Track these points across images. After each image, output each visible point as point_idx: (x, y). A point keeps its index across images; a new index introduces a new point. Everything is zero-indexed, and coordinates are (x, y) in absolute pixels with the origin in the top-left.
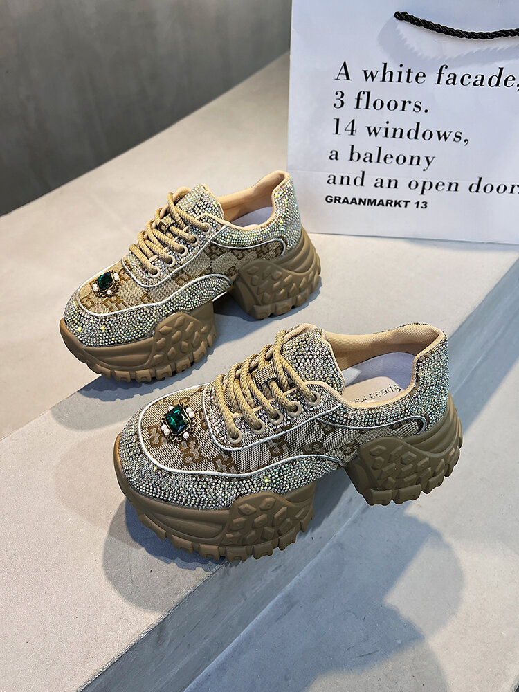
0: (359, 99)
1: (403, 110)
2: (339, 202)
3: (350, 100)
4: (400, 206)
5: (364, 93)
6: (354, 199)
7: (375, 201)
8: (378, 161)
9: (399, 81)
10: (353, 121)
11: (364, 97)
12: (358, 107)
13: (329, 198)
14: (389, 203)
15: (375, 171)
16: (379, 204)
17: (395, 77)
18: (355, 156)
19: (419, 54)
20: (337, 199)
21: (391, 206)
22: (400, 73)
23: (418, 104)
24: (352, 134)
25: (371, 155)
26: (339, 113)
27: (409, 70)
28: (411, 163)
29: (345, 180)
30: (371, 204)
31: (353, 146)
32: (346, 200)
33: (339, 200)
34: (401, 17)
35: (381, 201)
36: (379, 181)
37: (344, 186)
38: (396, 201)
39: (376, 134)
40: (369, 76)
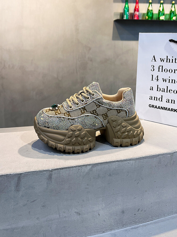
0: (159, 68)
1: (175, 73)
2: (154, 107)
3: (156, 68)
4: (176, 112)
5: (161, 66)
6: (159, 106)
7: (167, 108)
8: (167, 92)
9: (172, 62)
10: (158, 76)
11: (161, 68)
12: (159, 71)
13: (150, 105)
14: (172, 110)
15: (167, 96)
16: (168, 110)
17: (171, 61)
18: (159, 89)
20: (153, 106)
21: (173, 111)
22: (173, 59)
24: (157, 81)
25: (164, 89)
26: (153, 73)
27: (176, 58)
29: (156, 99)
30: (166, 110)
31: (158, 85)
32: (156, 107)
33: (153, 107)
34: (171, 41)
35: (169, 108)
36: (168, 100)
37: (155, 101)
38: (175, 109)
39: (166, 81)
40: (162, 60)
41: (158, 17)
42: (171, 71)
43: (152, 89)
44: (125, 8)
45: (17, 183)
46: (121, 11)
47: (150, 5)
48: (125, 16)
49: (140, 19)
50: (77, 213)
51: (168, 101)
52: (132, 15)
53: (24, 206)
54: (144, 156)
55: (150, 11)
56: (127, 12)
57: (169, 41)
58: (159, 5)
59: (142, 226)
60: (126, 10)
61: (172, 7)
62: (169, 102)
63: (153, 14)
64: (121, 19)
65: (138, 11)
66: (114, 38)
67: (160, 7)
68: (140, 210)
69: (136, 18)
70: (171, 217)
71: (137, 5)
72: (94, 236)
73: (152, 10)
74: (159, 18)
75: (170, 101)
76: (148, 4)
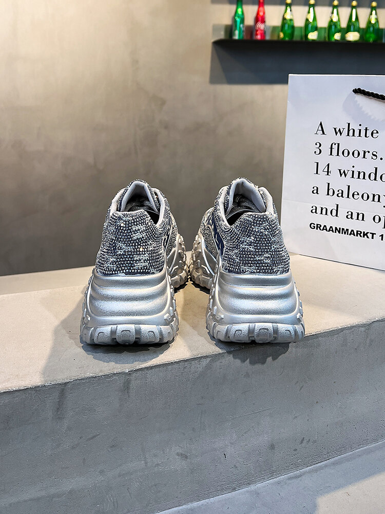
0: (331, 148)
1: (364, 157)
2: (320, 229)
3: (326, 149)
4: (368, 237)
5: (335, 144)
6: (331, 227)
7: (347, 230)
8: (348, 197)
9: (360, 136)
10: (328, 165)
11: (335, 147)
12: (331, 154)
13: (312, 225)
14: (358, 233)
15: (347, 205)
16: (351, 234)
17: (357, 133)
18: (331, 192)
19: (372, 117)
20: (318, 226)
21: (361, 236)
22: (360, 130)
23: (375, 153)
24: (328, 174)
25: (342, 191)
26: (318, 158)
27: (366, 128)
28: (373, 200)
29: (324, 211)
30: (345, 233)
31: (329, 184)
32: (325, 228)
33: (320, 227)
34: (357, 91)
35: (352, 231)
36: (350, 213)
37: (324, 215)
38: (364, 232)
39: (345, 176)
40: (338, 132)
41: (303, 34)
42: (356, 154)
43: (316, 191)
44: (237, 15)
45: (59, 402)
46: (228, 21)
47: (288, 8)
48: (237, 32)
49: (268, 38)
50: (182, 455)
51: (349, 217)
52: (251, 30)
53: (73, 448)
54: (315, 333)
55: (289, 22)
56: (240, 24)
57: (353, 91)
58: (307, 8)
59: (310, 472)
60: (238, 20)
61: (333, 13)
62: (351, 218)
63: (293, 27)
64: (228, 38)
65: (263, 21)
66: (214, 80)
67: (309, 12)
68: (305, 441)
69: (259, 37)
70: (365, 450)
71: (261, 9)
72: (215, 497)
73: (291, 20)
74: (306, 36)
75: (355, 216)
76: (283, 8)
